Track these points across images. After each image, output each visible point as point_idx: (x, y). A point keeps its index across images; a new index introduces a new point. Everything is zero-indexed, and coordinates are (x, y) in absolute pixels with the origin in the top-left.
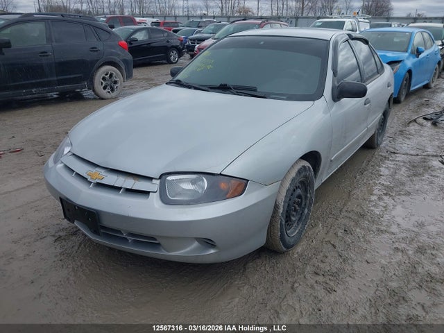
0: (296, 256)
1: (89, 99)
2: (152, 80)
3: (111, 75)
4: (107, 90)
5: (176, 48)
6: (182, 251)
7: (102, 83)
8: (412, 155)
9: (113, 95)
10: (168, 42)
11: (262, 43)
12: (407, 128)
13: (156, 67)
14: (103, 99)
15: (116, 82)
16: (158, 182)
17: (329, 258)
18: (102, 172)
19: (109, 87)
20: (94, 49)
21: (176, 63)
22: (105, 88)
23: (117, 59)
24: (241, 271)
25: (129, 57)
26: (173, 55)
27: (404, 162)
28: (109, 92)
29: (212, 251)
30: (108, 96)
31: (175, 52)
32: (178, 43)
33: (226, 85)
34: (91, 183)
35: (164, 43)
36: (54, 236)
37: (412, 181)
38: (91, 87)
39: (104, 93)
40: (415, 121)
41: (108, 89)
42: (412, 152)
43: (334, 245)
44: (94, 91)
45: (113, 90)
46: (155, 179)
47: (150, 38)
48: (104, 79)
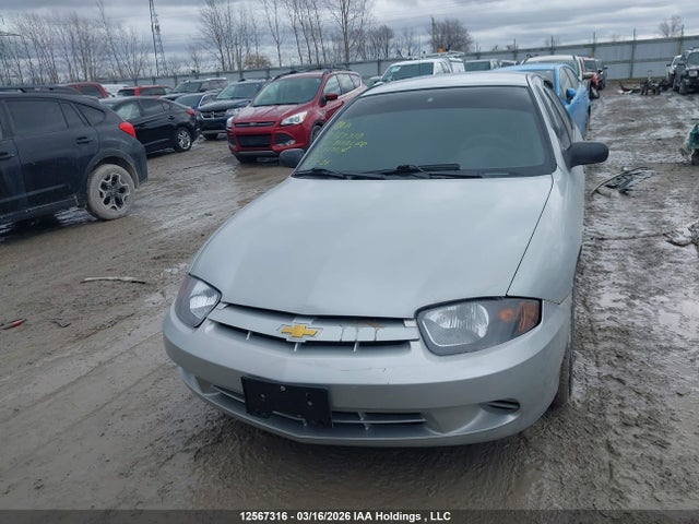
0: (579, 406)
1: (80, 224)
2: (165, 180)
3: (115, 179)
4: (110, 205)
5: (185, 126)
6: (465, 427)
7: (101, 193)
8: (626, 239)
9: (121, 211)
10: (172, 118)
11: (430, 100)
12: (593, 203)
13: (160, 159)
14: (105, 220)
15: (123, 190)
16: (413, 323)
17: (628, 399)
18: (309, 323)
19: (113, 200)
20: (82, 140)
21: (188, 149)
22: (106, 202)
23: (122, 152)
24: (522, 443)
25: (141, 146)
26: (183, 138)
27: (624, 250)
28: (114, 207)
29: (511, 418)
30: (114, 214)
31: (184, 133)
32: (187, 119)
33: (408, 167)
34: (294, 343)
35: (166, 121)
36: (187, 451)
37: (652, 273)
38: (84, 203)
39: (106, 210)
40: (597, 191)
41: (113, 203)
42: (624, 235)
43: (620, 381)
44: (89, 209)
45: (119, 202)
46: (407, 319)
47: (143, 114)
48: (104, 186)
